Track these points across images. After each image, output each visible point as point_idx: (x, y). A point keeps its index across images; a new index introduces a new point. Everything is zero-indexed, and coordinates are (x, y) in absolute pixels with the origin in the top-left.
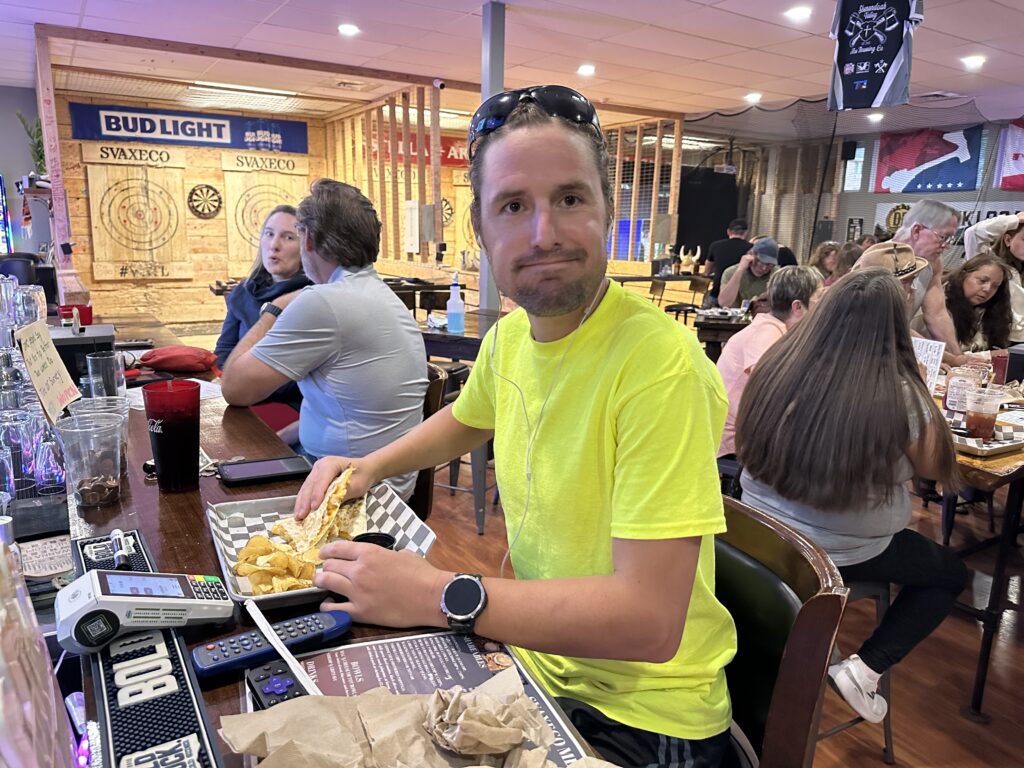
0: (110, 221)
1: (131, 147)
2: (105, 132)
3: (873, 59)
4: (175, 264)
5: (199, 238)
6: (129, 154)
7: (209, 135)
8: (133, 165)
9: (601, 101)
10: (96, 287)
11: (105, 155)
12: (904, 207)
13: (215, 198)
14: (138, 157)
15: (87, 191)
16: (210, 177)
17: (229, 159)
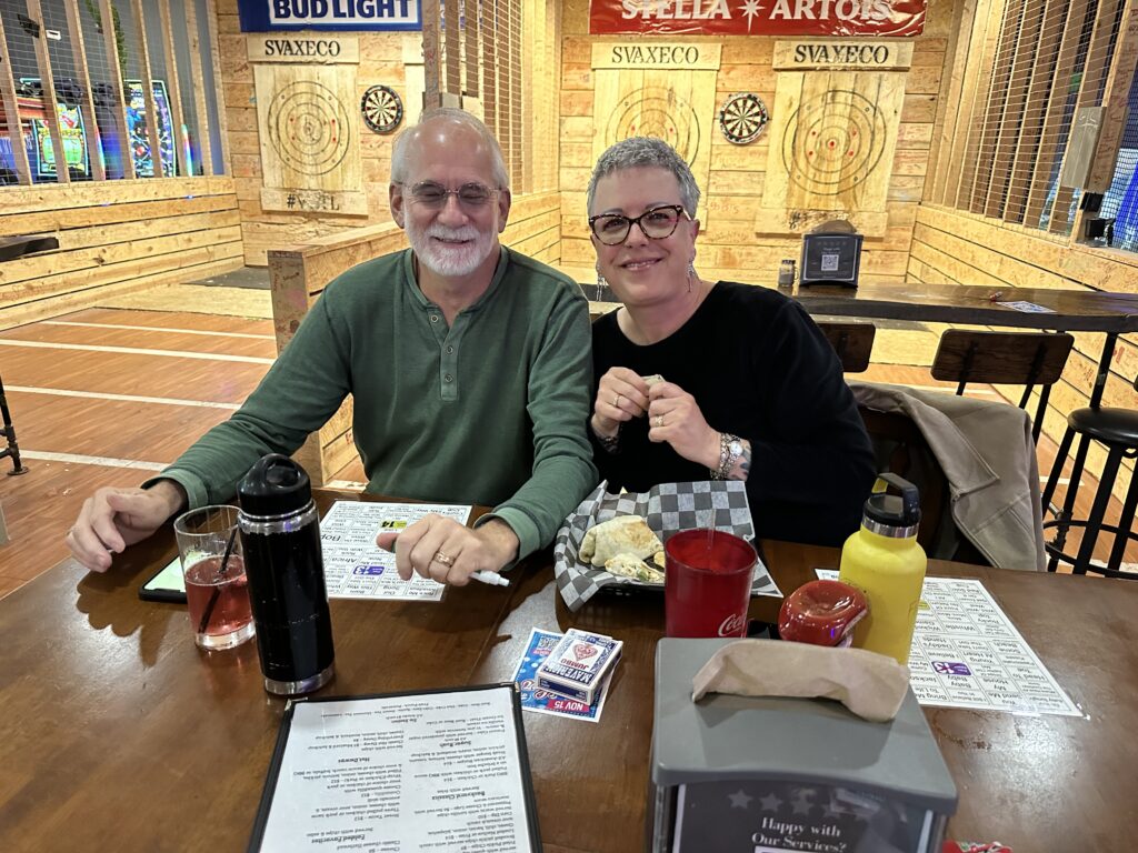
0: (279, 137)
1: (297, 39)
2: (274, 21)
4: (346, 195)
5: (376, 161)
6: (295, 48)
7: (391, 14)
8: (301, 63)
10: (265, 218)
11: (270, 51)
13: (393, 104)
14: (305, 52)
15: (255, 98)
16: (390, 74)
17: (411, 48)
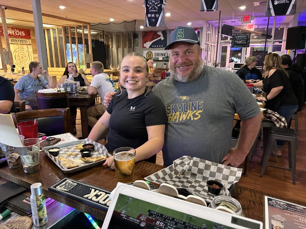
3: (155, 13)
9: (64, 17)
12: (150, 52)
